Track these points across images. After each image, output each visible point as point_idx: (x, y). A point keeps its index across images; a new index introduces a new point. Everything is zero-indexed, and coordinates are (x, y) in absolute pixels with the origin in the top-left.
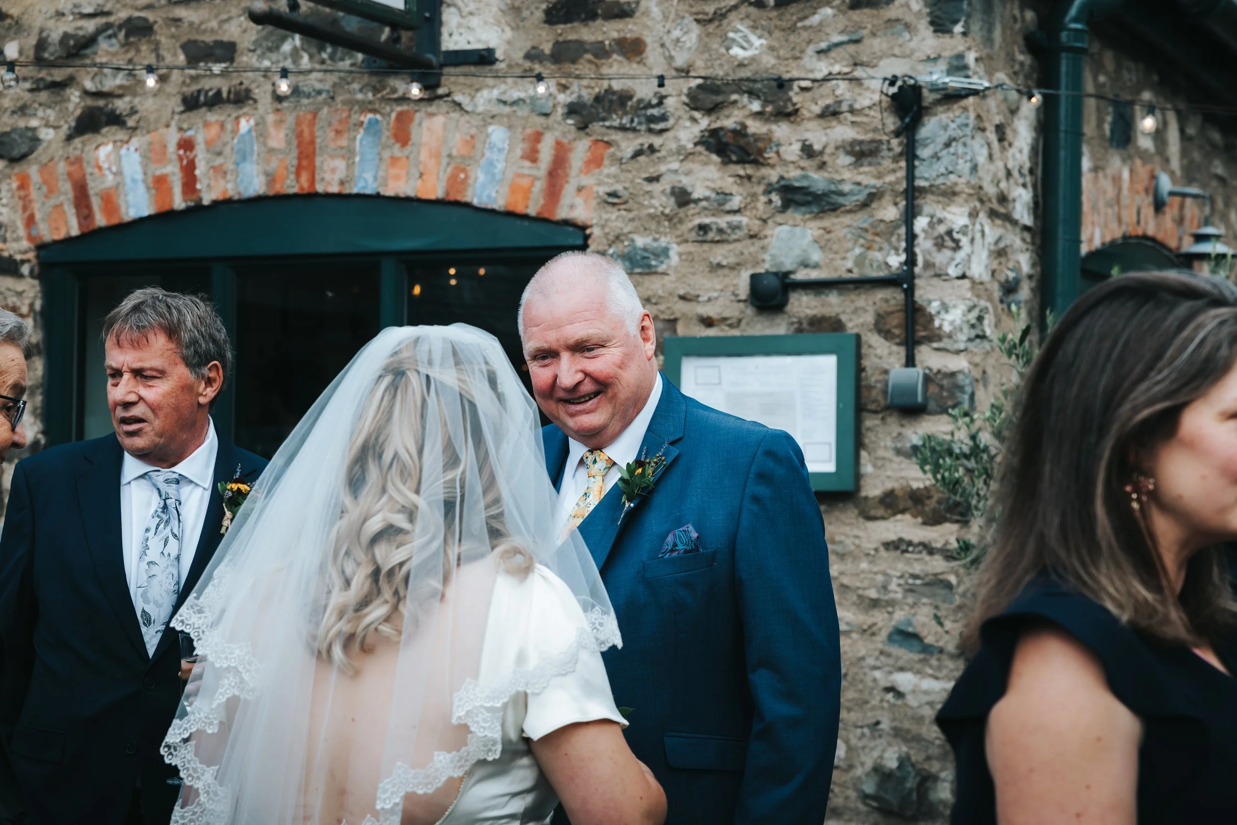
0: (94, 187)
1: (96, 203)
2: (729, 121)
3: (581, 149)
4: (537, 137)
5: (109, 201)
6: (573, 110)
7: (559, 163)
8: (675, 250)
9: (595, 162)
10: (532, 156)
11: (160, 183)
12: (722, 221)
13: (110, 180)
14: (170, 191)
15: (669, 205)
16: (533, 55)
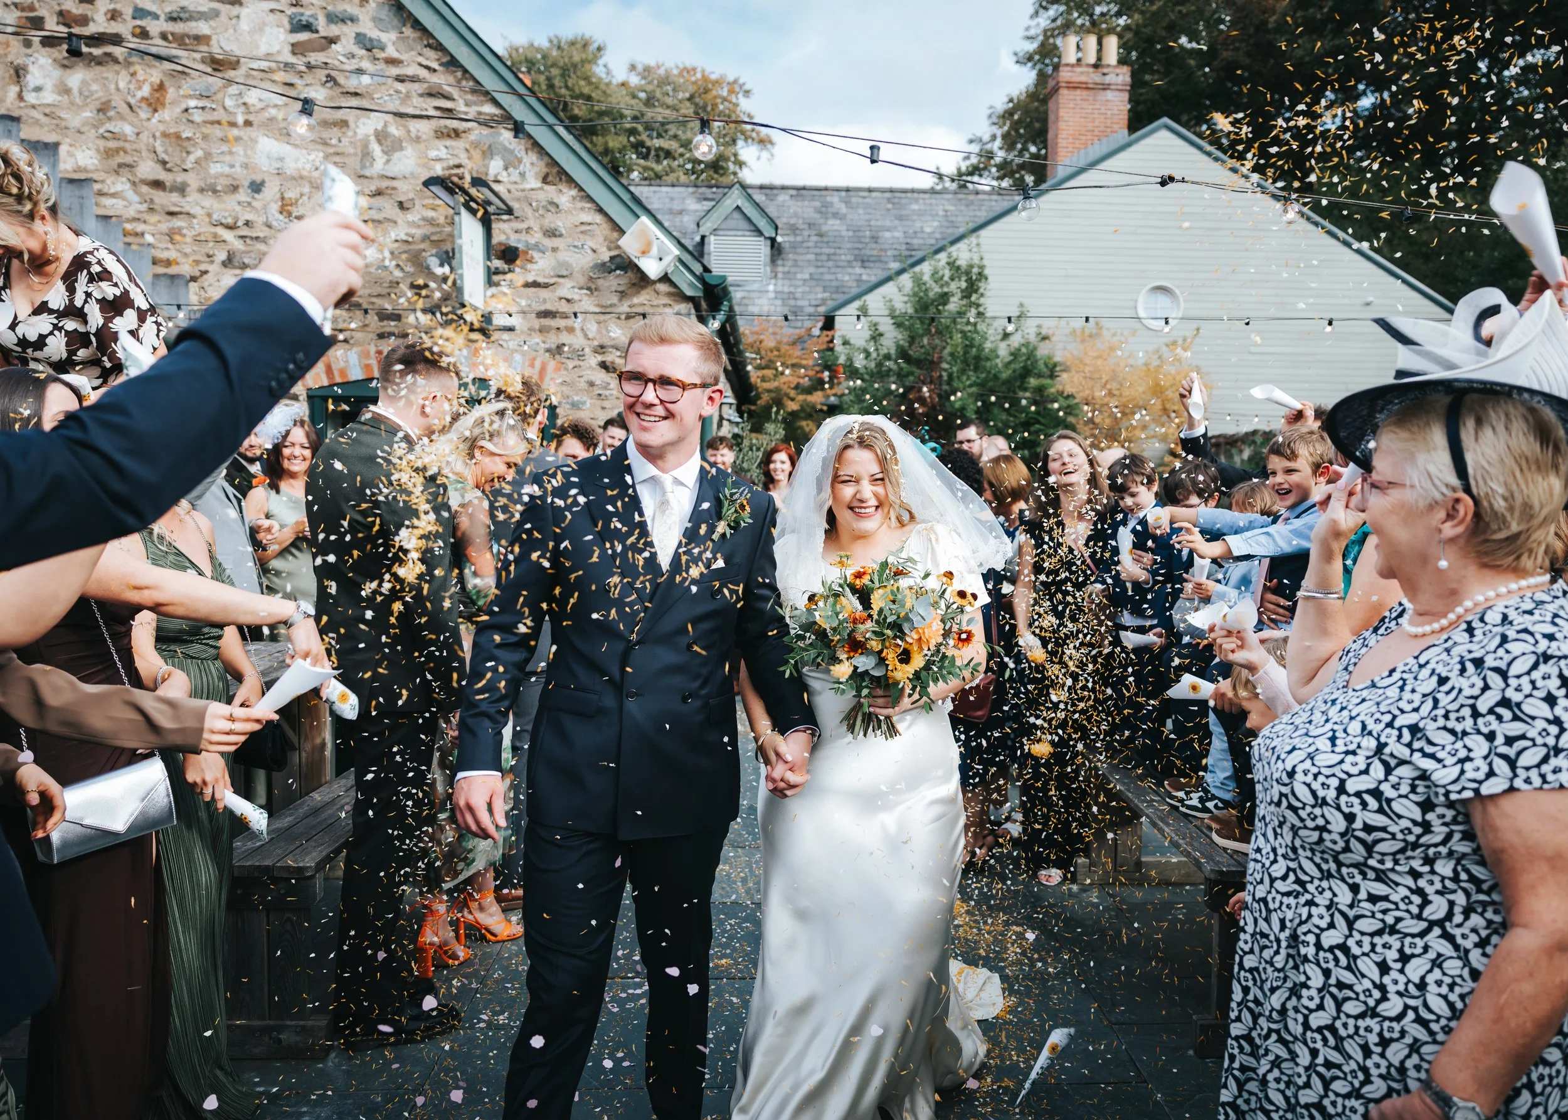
0: (334, 367)
1: (336, 373)
2: (608, 358)
3: (552, 364)
4: (534, 359)
5: (343, 372)
6: (548, 350)
7: (543, 370)
8: (588, 402)
9: (557, 370)
10: (532, 365)
11: (368, 367)
12: (607, 393)
13: (342, 364)
14: (372, 371)
15: (586, 386)
16: (531, 329)
